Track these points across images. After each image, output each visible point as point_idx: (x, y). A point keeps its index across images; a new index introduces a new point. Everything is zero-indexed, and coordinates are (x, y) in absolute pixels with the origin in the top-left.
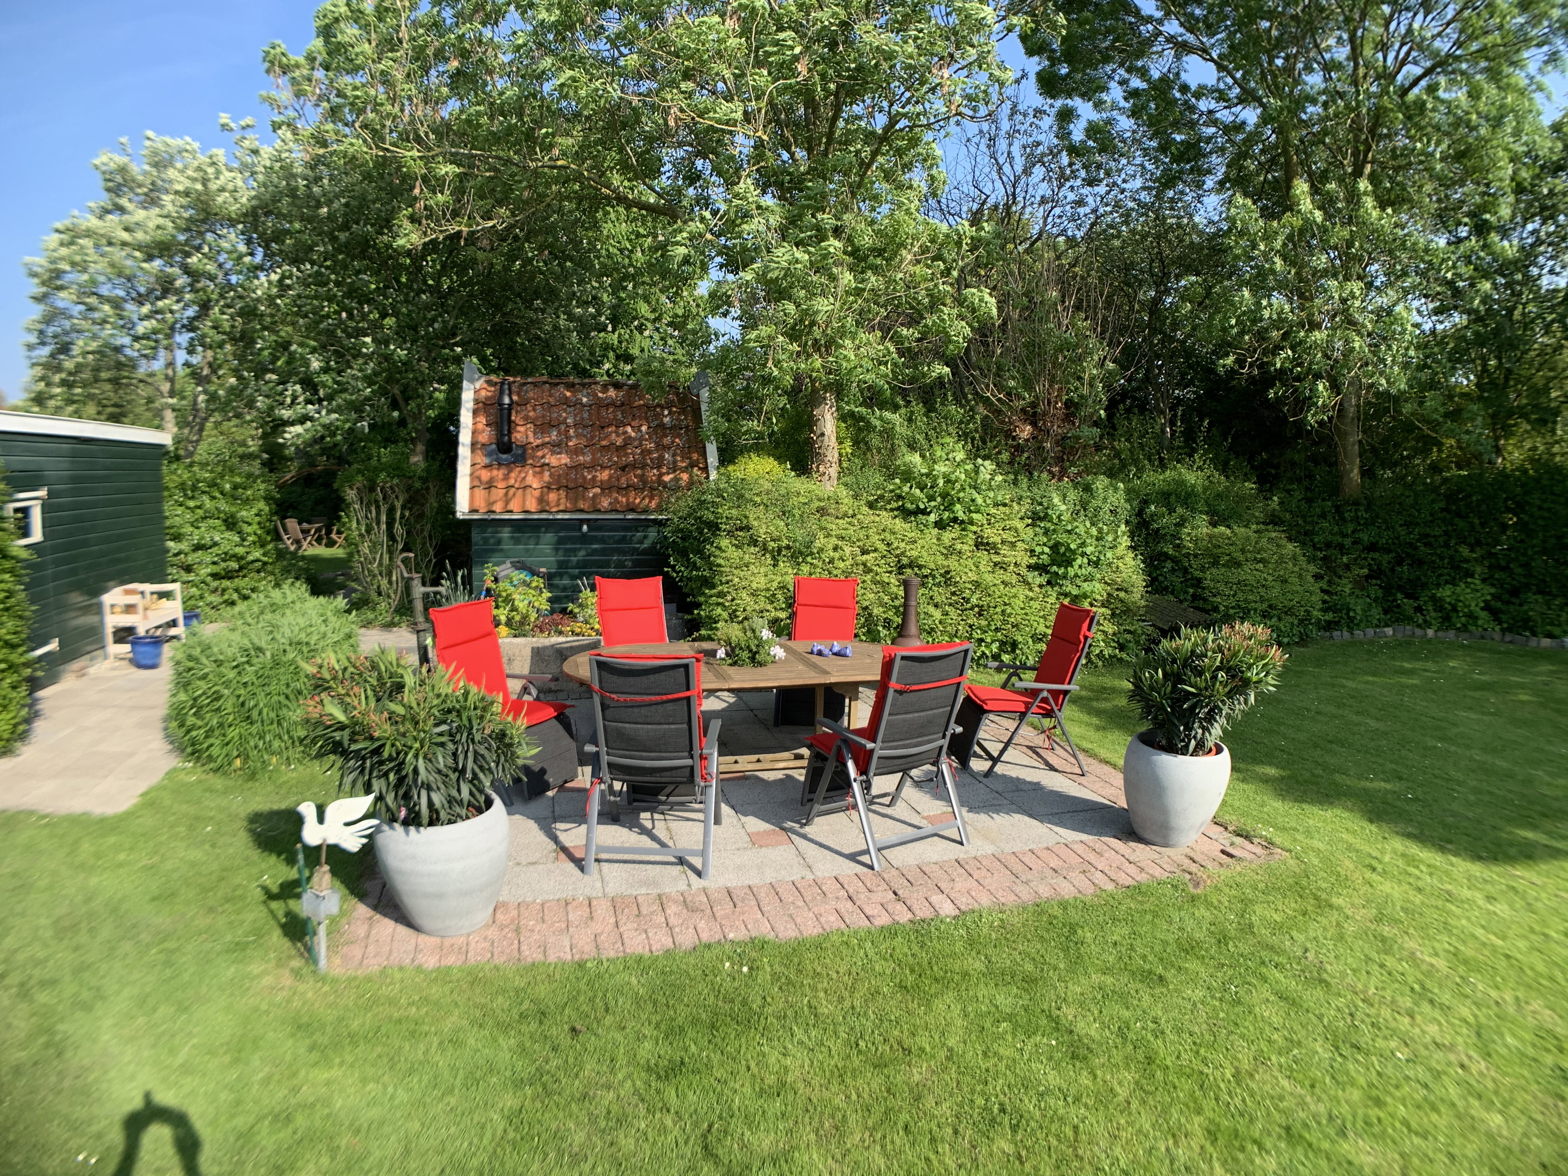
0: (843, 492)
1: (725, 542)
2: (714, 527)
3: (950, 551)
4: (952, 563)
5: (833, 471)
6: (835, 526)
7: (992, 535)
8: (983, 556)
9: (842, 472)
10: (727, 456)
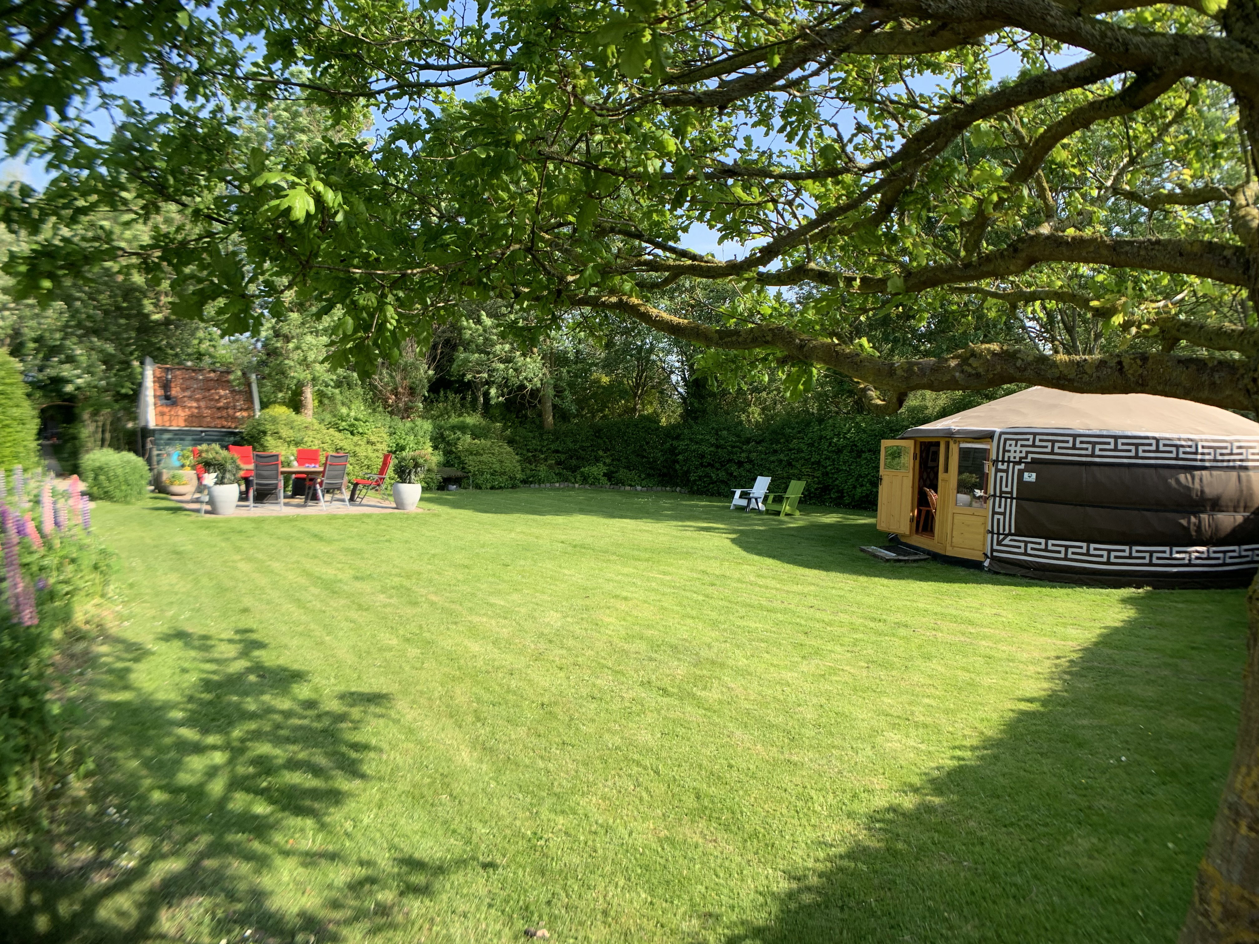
0: (315, 421)
1: (269, 438)
2: (265, 433)
3: (356, 445)
4: (357, 449)
5: (310, 412)
6: (310, 433)
7: (373, 439)
8: (370, 447)
9: (314, 413)
10: (264, 405)
